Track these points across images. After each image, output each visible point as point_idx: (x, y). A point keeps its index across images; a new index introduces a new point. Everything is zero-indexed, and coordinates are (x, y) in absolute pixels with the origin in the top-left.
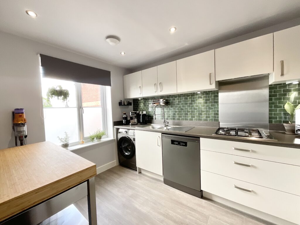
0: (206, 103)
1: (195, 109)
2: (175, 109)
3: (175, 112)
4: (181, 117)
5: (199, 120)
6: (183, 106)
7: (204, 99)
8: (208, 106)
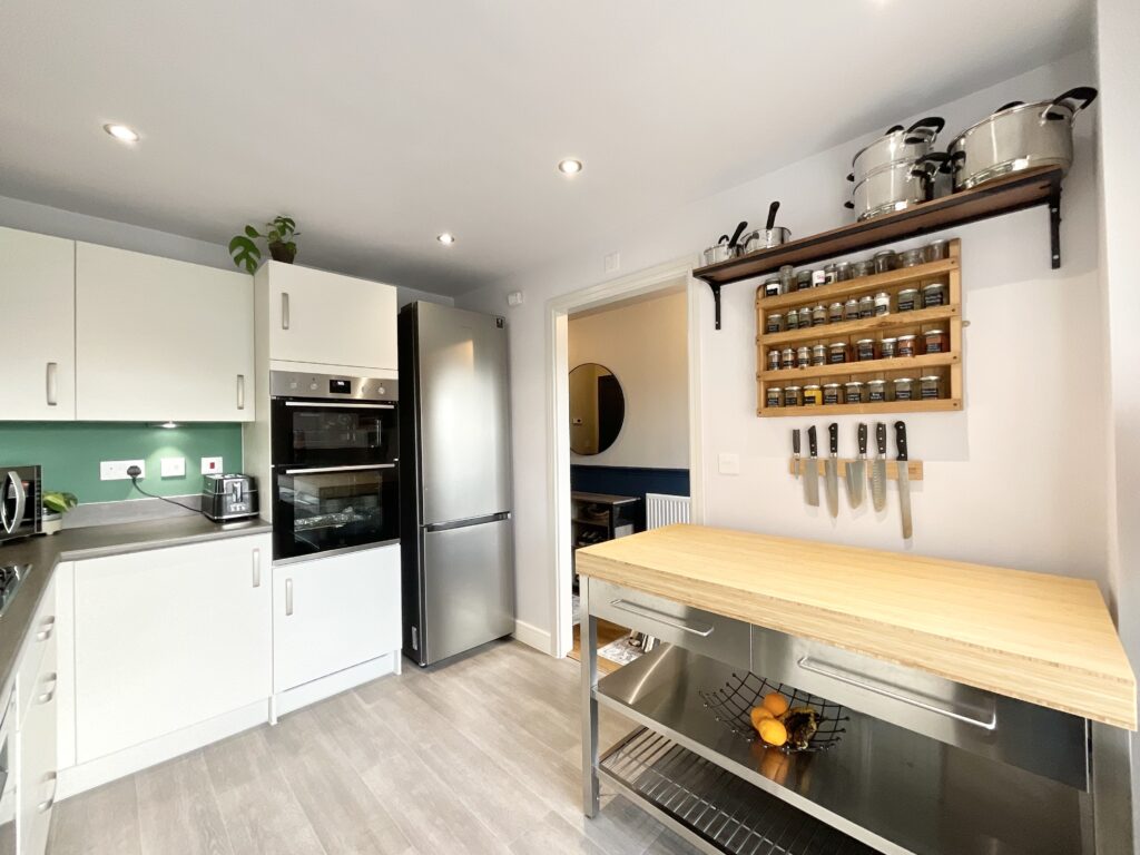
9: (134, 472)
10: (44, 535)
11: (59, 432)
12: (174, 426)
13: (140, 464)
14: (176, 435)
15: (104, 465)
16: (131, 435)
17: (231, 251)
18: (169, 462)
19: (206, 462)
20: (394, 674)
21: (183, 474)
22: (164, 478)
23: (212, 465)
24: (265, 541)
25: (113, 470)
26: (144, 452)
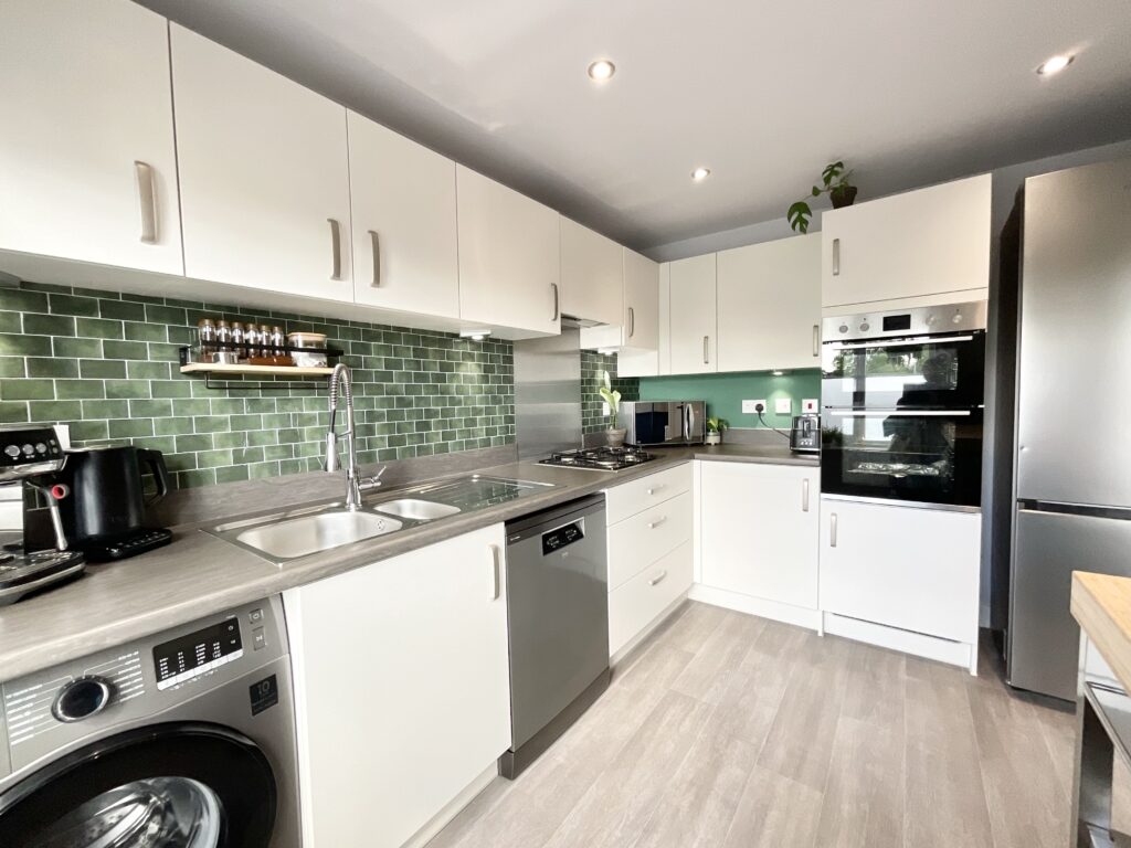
0: (485, 379)
1: (453, 401)
2: (369, 402)
3: (372, 416)
4: (401, 441)
5: (470, 444)
6: (409, 390)
7: (480, 366)
8: (490, 391)
9: (759, 408)
10: (710, 444)
11: (723, 380)
12: (780, 373)
13: (763, 402)
14: (785, 381)
15: (745, 403)
16: (757, 380)
17: (789, 219)
18: (781, 403)
19: (805, 402)
20: (967, 671)
21: (789, 411)
22: (778, 415)
23: (810, 406)
24: (815, 474)
25: (749, 407)
26: (766, 394)
